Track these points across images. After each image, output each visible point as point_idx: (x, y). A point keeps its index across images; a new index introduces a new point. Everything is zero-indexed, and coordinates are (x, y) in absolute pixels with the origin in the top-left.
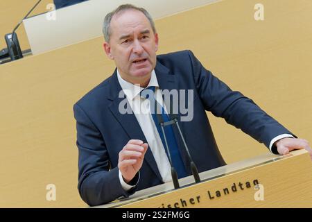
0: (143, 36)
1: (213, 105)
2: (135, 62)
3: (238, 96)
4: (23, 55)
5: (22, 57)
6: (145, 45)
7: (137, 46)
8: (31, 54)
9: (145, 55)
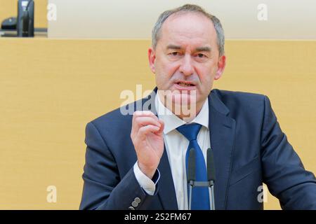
0: (199, 53)
1: (272, 177)
2: (178, 83)
3: (309, 178)
4: (35, 33)
5: (32, 35)
6: (198, 66)
7: (187, 63)
8: (46, 36)
9: (195, 79)
